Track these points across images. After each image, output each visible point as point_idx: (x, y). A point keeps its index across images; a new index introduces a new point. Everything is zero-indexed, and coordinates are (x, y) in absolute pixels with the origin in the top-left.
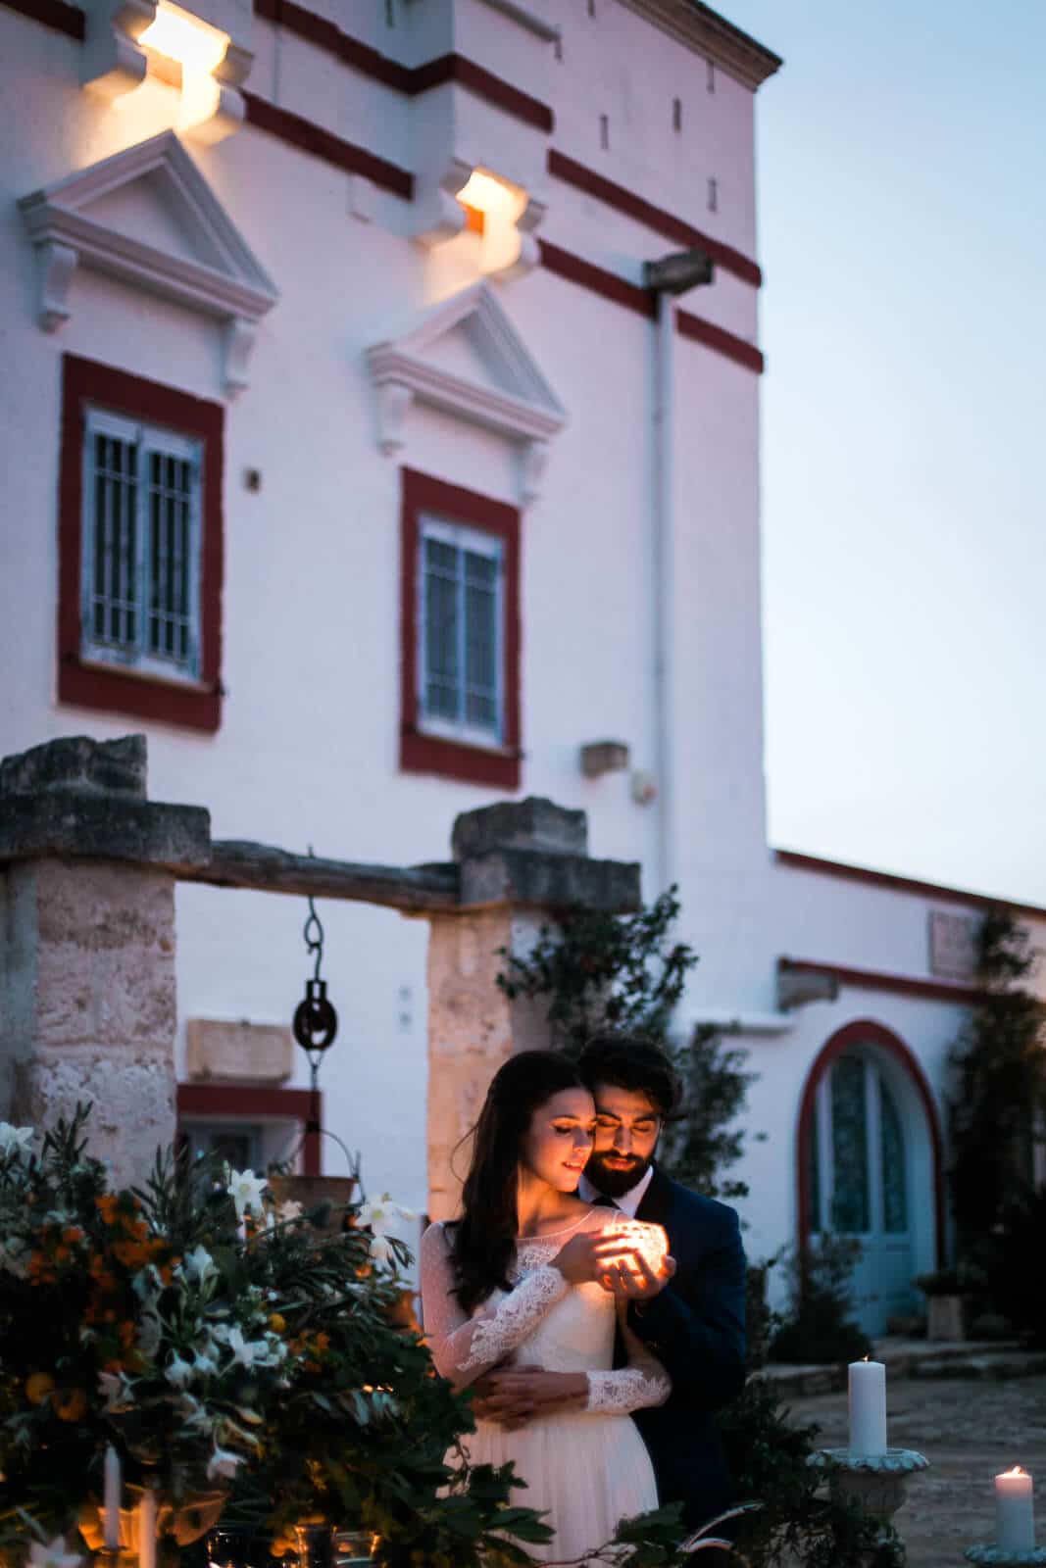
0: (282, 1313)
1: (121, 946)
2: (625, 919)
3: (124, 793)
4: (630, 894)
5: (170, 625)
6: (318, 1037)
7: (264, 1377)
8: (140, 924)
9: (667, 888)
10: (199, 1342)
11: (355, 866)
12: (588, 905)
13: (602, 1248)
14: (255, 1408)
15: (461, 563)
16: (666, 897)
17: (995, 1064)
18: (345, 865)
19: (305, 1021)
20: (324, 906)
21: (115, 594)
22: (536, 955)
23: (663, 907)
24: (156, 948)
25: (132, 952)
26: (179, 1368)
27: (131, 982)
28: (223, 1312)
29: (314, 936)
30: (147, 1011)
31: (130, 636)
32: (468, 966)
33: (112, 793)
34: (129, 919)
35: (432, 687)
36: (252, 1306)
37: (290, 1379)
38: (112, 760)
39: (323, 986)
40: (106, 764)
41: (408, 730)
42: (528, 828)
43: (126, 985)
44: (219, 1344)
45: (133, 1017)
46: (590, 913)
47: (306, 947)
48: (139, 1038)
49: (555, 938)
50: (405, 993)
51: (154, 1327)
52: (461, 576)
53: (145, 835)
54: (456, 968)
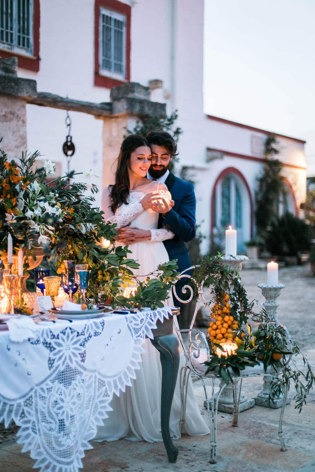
0: (60, 203)
1: (10, 121)
2: (162, 120)
3: (11, 75)
4: (163, 112)
5: (24, 38)
6: (70, 153)
7: (55, 218)
8: (16, 115)
9: (174, 111)
10: (35, 207)
11: (81, 102)
12: (151, 115)
13: (153, 197)
14: (52, 226)
15: (113, 22)
16: (174, 113)
17: (269, 180)
18: (77, 101)
19: (66, 148)
20: (72, 113)
21: (7, 28)
22: (135, 130)
23: (173, 116)
24: (21, 123)
25: (14, 123)
26: (29, 214)
27: (14, 133)
28: (42, 198)
29: (68, 123)
30: (18, 141)
31: (12, 41)
32: (115, 134)
33: (7, 75)
34: (12, 113)
35: (104, 60)
36: (51, 198)
37: (62, 219)
38: (7, 64)
39: (71, 137)
40: (5, 65)
41: (97, 73)
42: (133, 92)
43: (12, 133)
44: (41, 208)
45: (14, 144)
46: (151, 117)
47: (66, 126)
48: (16, 149)
49: (141, 125)
50: (95, 154)
51: (22, 202)
52: (113, 27)
53: (17, 87)
54: (111, 134)
